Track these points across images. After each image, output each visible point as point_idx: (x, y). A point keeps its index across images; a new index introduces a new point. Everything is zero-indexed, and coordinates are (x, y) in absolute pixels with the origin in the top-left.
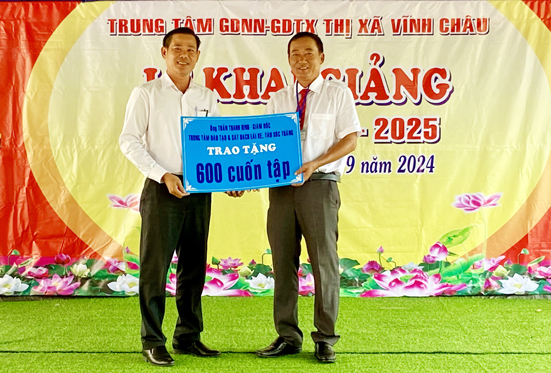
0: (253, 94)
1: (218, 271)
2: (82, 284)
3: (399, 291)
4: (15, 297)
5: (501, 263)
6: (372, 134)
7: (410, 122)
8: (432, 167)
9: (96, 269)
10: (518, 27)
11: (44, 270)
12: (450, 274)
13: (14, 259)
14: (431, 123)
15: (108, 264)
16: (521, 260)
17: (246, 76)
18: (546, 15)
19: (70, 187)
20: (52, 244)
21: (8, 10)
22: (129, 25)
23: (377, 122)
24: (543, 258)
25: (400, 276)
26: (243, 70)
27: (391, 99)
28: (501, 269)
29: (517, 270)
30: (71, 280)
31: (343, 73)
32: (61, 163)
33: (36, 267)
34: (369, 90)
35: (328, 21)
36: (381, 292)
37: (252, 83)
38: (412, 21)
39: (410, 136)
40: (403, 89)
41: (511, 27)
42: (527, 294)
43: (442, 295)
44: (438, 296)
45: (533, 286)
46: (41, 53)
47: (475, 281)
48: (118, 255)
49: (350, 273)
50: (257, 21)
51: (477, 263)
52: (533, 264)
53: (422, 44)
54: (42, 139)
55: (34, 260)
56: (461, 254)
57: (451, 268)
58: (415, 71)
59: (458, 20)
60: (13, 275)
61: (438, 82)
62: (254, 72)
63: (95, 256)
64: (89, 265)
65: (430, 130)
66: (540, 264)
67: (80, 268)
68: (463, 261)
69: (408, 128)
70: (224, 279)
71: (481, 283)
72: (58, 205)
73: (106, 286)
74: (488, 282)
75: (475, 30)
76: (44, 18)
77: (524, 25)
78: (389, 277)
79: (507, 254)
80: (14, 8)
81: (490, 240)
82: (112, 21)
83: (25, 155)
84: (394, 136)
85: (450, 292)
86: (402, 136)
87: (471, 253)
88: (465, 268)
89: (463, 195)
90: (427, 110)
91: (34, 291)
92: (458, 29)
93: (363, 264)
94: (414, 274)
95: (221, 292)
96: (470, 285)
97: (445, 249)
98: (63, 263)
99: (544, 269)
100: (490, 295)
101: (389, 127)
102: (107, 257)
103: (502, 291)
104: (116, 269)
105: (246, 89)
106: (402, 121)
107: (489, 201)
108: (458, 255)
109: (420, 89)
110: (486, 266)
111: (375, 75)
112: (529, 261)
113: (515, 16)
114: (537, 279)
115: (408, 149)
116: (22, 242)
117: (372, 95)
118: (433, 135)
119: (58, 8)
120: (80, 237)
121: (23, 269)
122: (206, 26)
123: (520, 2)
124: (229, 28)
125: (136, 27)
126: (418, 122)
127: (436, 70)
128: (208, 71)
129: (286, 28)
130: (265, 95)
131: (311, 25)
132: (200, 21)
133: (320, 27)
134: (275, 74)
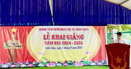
0: (58, 38)
1: (53, 63)
2: (34, 65)
3: (78, 65)
4: (25, 67)
5: (91, 61)
6: (74, 43)
7: (79, 42)
8: (82, 48)
9: (36, 63)
10: (92, 30)
11: (29, 63)
12: (84, 63)
13: (25, 62)
15: (38, 62)
16: (94, 60)
17: (57, 36)
18: (96, 28)
19: (33, 51)
20: (30, 59)
23: (74, 42)
24: (96, 60)
25: (78, 63)
26: (57, 35)
27: (76, 39)
28: (91, 62)
29: (93, 62)
31: (70, 35)
32: (32, 48)
34: (73, 37)
36: (75, 65)
37: (58, 37)
38: (79, 29)
39: (79, 44)
40: (78, 37)
41: (91, 29)
42: (94, 65)
43: (83, 66)
45: (95, 64)
46: (30, 33)
47: (88, 63)
48: (39, 61)
49: (71, 63)
50: (59, 29)
53: (80, 32)
54: (29, 45)
55: (27, 62)
56: (86, 60)
57: (84, 62)
58: (79, 35)
59: (85, 29)
60: (24, 64)
61: (82, 37)
62: (58, 35)
64: (35, 62)
67: (34, 63)
69: (78, 43)
70: (54, 64)
71: (88, 64)
72: (31, 54)
73: (37, 65)
75: (87, 30)
76: (30, 28)
78: (76, 63)
79: (92, 60)
80: (26, 27)
81: (90, 58)
82: (39, 29)
83: (27, 47)
84: (77, 44)
86: (78, 44)
87: (87, 60)
88: (86, 62)
89: (86, 52)
90: (81, 40)
91: (27, 66)
93: (73, 62)
94: (80, 63)
95: (54, 66)
98: (32, 62)
99: (96, 62)
100: (90, 66)
101: (76, 43)
102: (38, 61)
104: (39, 63)
105: (57, 38)
106: (78, 42)
107: (89, 53)
109: (80, 38)
110: (89, 62)
111: (74, 36)
113: (92, 28)
115: (79, 46)
116: (26, 59)
117: (74, 38)
118: (82, 44)
119: (32, 27)
120: (34, 58)
121: (26, 63)
122: (52, 29)
123: (92, 26)
124: (55, 29)
125: (42, 29)
126: (80, 42)
127: (82, 35)
128: (52, 35)
129: (62, 29)
130: (60, 38)
131: (66, 29)
132: (51, 29)
133: (67, 29)
134: (61, 36)
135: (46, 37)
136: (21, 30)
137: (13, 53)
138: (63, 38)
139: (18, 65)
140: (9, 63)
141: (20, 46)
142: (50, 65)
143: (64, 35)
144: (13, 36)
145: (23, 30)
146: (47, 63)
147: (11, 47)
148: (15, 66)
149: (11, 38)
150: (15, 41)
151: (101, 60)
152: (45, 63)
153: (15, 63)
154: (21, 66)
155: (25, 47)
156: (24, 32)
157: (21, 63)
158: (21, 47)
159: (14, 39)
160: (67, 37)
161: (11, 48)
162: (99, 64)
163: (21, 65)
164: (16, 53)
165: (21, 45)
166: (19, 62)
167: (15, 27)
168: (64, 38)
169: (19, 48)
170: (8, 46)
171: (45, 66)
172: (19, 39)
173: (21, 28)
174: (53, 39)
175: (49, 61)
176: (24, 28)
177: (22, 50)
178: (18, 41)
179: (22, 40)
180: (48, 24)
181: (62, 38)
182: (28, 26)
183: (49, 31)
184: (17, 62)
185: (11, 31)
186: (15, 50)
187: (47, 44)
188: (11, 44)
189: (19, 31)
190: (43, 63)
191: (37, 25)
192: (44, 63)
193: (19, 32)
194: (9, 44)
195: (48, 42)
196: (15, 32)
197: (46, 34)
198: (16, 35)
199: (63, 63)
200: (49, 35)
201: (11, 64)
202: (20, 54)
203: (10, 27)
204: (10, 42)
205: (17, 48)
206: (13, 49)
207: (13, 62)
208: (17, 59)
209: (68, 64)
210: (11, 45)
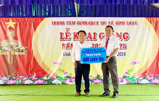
2: (45, 82)
4: (30, 85)
5: (141, 76)
8: (125, 55)
9: (49, 78)
10: (144, 23)
11: (37, 78)
12: (129, 79)
13: (30, 76)
14: (125, 45)
15: (51, 77)
16: (145, 76)
18: (150, 21)
19: (43, 59)
20: (39, 72)
21: (29, 19)
22: (56, 23)
24: (150, 75)
28: (141, 78)
29: (144, 78)
30: (43, 80)
32: (41, 54)
33: (35, 78)
35: (101, 22)
38: (120, 22)
41: (142, 23)
42: (146, 84)
43: (128, 84)
44: (126, 84)
45: (148, 82)
46: (37, 29)
47: (135, 81)
48: (54, 75)
50: (85, 22)
51: (135, 76)
52: (148, 77)
53: (123, 27)
54: (37, 48)
55: (34, 76)
56: (132, 74)
57: (129, 78)
58: (121, 33)
59: (131, 22)
60: (30, 80)
61: (126, 36)
63: (49, 75)
64: (47, 77)
65: (124, 46)
66: (149, 77)
67: (45, 78)
68: (132, 76)
71: (136, 81)
72: (40, 63)
73: (51, 82)
74: (138, 81)
75: (134, 24)
76: (37, 21)
77: (145, 23)
79: (142, 74)
80: (30, 19)
81: (138, 71)
82: (53, 22)
83: (33, 52)
85: (129, 83)
87: (134, 74)
88: (133, 78)
89: (132, 61)
90: (124, 42)
91: (34, 83)
92: (131, 24)
94: (121, 79)
96: (134, 82)
97: (128, 73)
98: (41, 77)
99: (150, 78)
100: (138, 84)
102: (51, 75)
103: (141, 83)
104: (53, 78)
107: (138, 62)
108: (131, 75)
109: (122, 37)
110: (137, 77)
112: (147, 76)
113: (143, 21)
114: (149, 80)
116: (32, 72)
118: (125, 47)
119: (40, 19)
120: (45, 71)
121: (32, 78)
122: (74, 23)
123: (144, 18)
124: (79, 23)
125: (58, 23)
126: (122, 45)
127: (126, 33)
128: (74, 33)
129: (92, 23)
130: (87, 39)
131: (97, 23)
132: (72, 22)
133: (100, 23)
134: (89, 34)
135: (65, 36)
136: (22, 23)
137: (10, 61)
138: (93, 38)
139: (20, 81)
140: (5, 77)
141: (22, 51)
142: (71, 81)
143: (94, 33)
144: (10, 34)
145: (26, 24)
146: (67, 78)
147: (6, 51)
148: (14, 81)
149: (6, 38)
150: (13, 42)
151: (157, 75)
152: (63, 78)
153: (15, 78)
154: (25, 82)
155: (30, 52)
156: (28, 27)
157: (24, 77)
158: (23, 53)
159: (11, 38)
160: (100, 36)
161: (8, 53)
162: (155, 81)
163: (24, 80)
164: (15, 61)
165: (23, 48)
166: (22, 77)
167: (12, 18)
168: (95, 38)
169: (21, 53)
170: (1, 50)
171: (63, 83)
172: (20, 39)
173: (22, 21)
174: (75, 39)
175: (69, 75)
176: (28, 20)
177: (26, 56)
178: (17, 43)
179: (25, 40)
180: (68, 14)
181: (91, 38)
182: (34, 17)
183: (68, 27)
184: (18, 76)
185: (6, 25)
186: (14, 55)
187: (67, 48)
188: (6, 46)
189: (20, 25)
190: (59, 79)
191: (49, 16)
192: (61, 78)
193: (19, 27)
194: (4, 46)
195: (68, 44)
196: (13, 27)
197: (64, 32)
198: (14, 32)
199: (93, 78)
200: (69, 33)
201: (8, 79)
202: (22, 64)
203: (4, 19)
204: (6, 44)
205: (17, 53)
206: (11, 55)
207: (11, 75)
208: (18, 71)
209: (101, 80)
210: (6, 49)
